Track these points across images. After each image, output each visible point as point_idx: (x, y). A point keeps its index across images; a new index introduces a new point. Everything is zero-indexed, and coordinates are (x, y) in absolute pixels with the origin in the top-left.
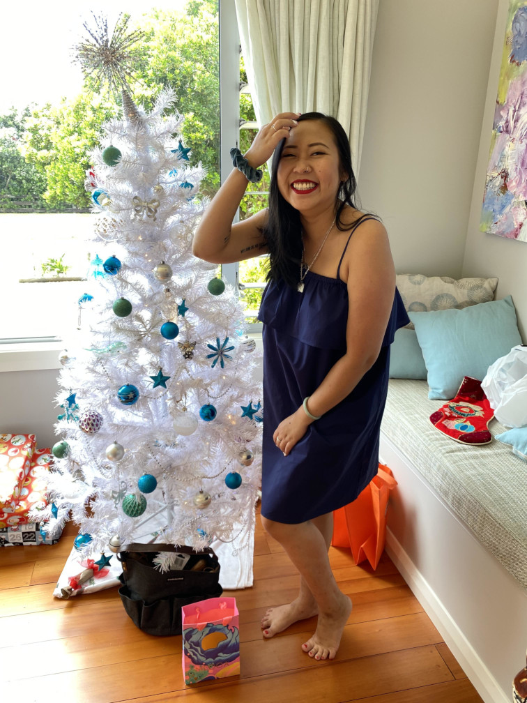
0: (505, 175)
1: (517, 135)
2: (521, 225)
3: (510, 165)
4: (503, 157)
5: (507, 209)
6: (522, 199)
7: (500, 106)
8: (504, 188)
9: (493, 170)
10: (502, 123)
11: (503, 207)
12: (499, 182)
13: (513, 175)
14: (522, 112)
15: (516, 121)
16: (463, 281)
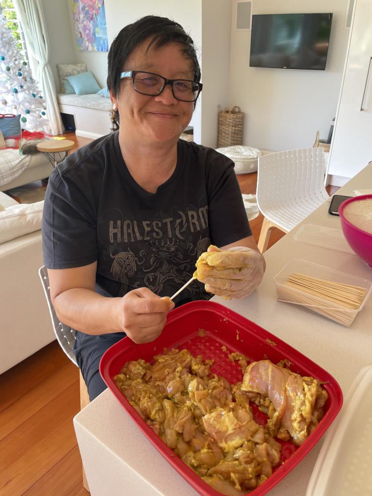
0: (81, 33)
1: (80, 22)
2: (88, 46)
3: (81, 30)
4: (78, 28)
5: (84, 42)
6: (86, 39)
7: (74, 14)
8: (81, 36)
9: (77, 31)
10: (76, 19)
11: (82, 42)
12: (79, 35)
13: (82, 33)
14: (80, 16)
15: (79, 18)
16: (78, 65)
